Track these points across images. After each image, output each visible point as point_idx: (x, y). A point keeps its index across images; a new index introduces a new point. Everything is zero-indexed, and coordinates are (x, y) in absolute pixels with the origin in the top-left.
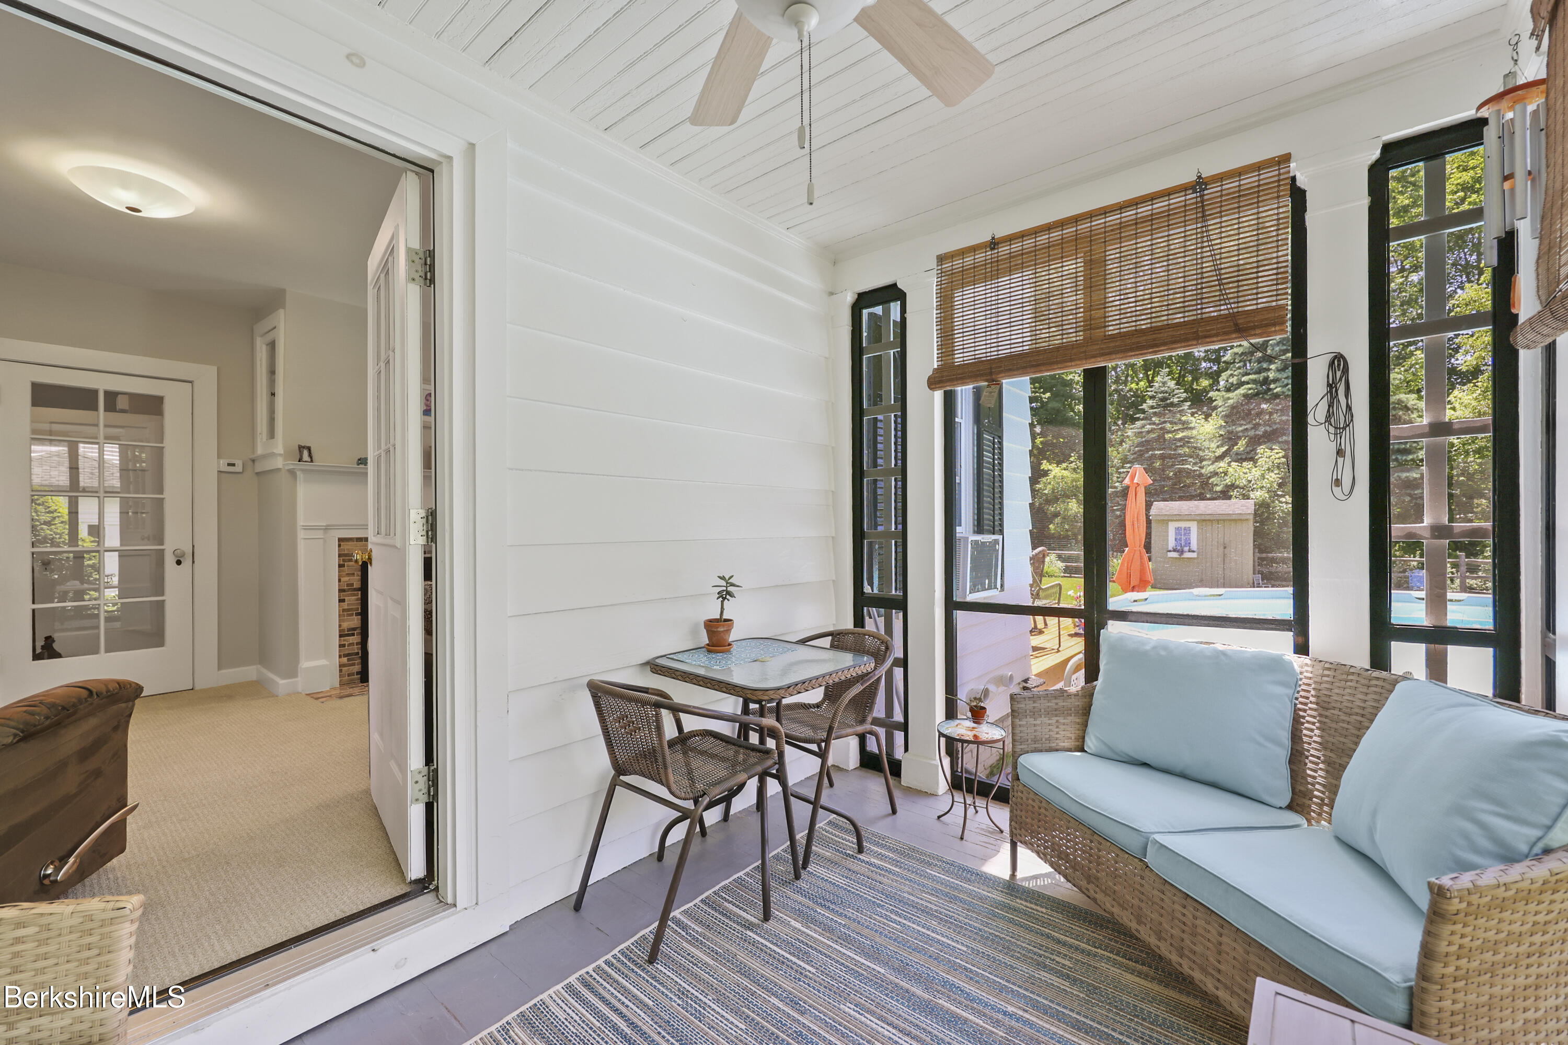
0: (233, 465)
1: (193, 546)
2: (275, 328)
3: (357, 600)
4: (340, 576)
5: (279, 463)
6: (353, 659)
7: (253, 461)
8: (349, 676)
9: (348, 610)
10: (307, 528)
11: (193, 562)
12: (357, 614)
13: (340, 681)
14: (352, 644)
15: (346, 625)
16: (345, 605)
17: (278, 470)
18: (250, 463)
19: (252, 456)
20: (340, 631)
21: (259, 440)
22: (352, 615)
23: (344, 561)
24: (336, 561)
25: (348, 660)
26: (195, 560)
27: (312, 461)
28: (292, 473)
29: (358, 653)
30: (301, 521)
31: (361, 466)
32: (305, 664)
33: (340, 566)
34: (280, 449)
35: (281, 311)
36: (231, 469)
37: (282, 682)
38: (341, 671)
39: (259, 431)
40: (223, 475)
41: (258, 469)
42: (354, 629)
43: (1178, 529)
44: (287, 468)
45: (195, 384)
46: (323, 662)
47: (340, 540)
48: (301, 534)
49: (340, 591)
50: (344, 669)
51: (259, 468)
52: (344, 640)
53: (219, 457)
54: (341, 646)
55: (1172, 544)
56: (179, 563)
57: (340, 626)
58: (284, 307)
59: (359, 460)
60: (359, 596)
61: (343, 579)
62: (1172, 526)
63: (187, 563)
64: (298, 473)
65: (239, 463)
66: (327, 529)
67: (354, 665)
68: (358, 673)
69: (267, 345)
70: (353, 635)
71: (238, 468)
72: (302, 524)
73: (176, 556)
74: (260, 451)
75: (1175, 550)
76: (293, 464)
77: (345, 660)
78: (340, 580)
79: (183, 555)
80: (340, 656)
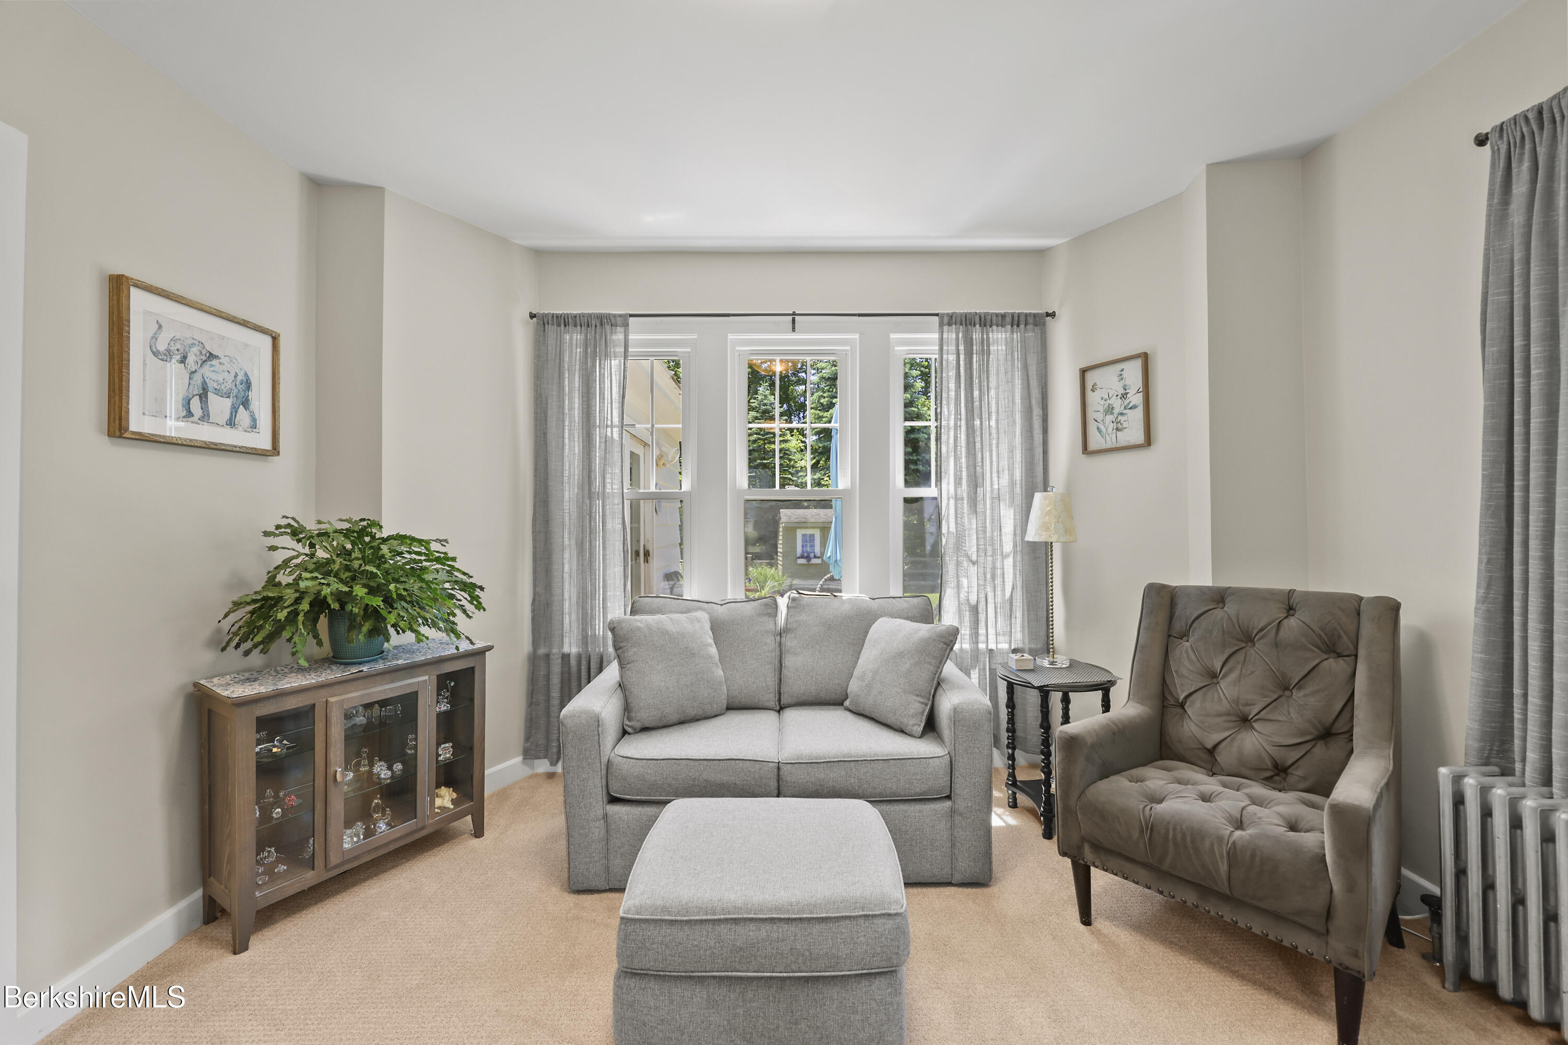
43: (804, 535)
55: (799, 551)
62: (800, 533)
75: (802, 557)
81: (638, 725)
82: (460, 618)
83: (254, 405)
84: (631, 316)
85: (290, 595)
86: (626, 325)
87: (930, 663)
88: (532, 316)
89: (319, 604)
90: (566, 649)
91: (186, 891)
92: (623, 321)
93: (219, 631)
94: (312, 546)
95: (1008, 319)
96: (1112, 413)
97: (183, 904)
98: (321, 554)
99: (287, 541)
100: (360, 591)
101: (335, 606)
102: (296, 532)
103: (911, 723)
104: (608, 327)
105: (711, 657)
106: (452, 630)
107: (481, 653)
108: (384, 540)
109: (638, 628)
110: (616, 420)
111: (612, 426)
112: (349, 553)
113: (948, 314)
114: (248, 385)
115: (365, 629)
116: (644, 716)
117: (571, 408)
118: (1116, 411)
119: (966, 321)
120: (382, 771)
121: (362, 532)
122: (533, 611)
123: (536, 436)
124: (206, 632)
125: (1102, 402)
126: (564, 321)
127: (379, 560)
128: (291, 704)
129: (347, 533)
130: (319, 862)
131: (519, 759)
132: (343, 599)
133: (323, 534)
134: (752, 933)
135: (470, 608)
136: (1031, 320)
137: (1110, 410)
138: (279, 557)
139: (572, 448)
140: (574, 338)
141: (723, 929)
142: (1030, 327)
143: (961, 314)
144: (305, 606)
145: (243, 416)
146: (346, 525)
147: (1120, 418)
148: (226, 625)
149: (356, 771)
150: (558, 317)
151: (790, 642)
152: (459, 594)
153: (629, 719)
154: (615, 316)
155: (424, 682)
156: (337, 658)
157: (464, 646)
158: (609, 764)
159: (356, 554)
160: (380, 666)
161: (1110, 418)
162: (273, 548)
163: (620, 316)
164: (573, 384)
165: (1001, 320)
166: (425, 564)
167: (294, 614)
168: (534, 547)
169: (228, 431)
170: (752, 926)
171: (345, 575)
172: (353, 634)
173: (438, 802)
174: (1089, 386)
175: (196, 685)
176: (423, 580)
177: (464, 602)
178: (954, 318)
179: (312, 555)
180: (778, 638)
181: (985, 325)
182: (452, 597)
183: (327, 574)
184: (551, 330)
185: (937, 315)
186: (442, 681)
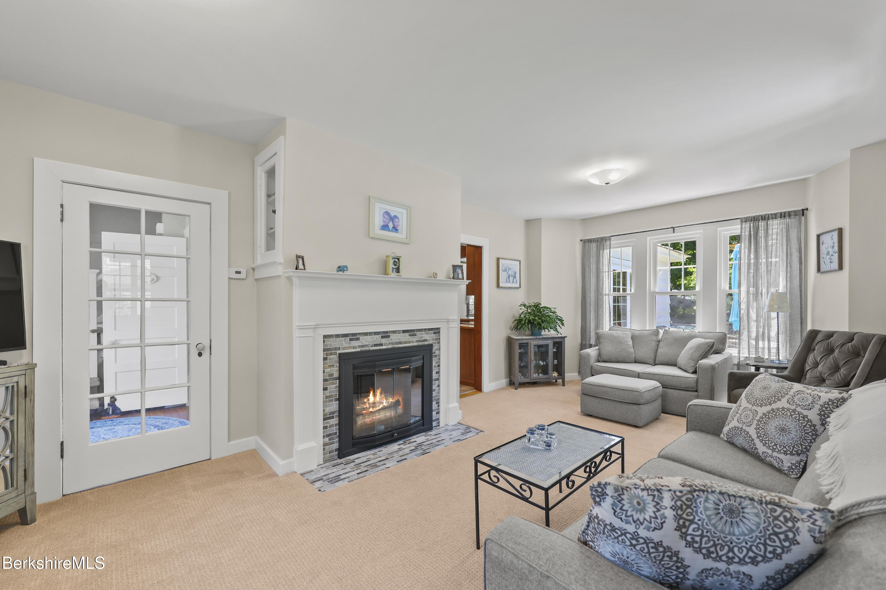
0: (239, 273)
1: (211, 340)
2: (276, 154)
3: (336, 387)
4: (324, 368)
5: (279, 271)
6: (333, 439)
7: (254, 269)
8: (329, 453)
9: (330, 396)
10: (301, 328)
11: (211, 354)
12: (336, 400)
13: (324, 458)
14: (331, 426)
15: (328, 410)
16: (327, 393)
17: (279, 276)
18: (251, 270)
19: (253, 266)
20: (324, 415)
21: (259, 252)
22: (332, 401)
23: (327, 354)
24: (321, 355)
25: (330, 439)
26: (212, 352)
27: (305, 269)
28: (289, 279)
29: (336, 433)
30: (296, 322)
31: (340, 273)
32: (299, 447)
33: (325, 359)
34: (280, 259)
35: (282, 137)
36: (238, 276)
37: (282, 463)
38: (324, 449)
39: (259, 245)
40: (232, 281)
41: (257, 277)
42: (333, 413)
44: (286, 275)
45: (212, 205)
46: (313, 444)
47: (325, 337)
48: (296, 333)
49: (325, 380)
50: (327, 447)
51: (259, 274)
52: (327, 423)
53: (229, 266)
54: (325, 428)
56: (200, 354)
57: (324, 411)
58: (284, 135)
59: (339, 267)
60: (338, 384)
61: (326, 370)
63: (206, 354)
64: (294, 279)
65: (243, 271)
66: (316, 327)
67: (333, 443)
68: (336, 450)
69: (265, 173)
70: (333, 417)
71: (243, 276)
72: (297, 324)
73: (198, 350)
74: (259, 261)
76: (291, 271)
77: (327, 439)
78: (324, 371)
79: (203, 349)
80: (324, 437)
81: (603, 360)
82: (558, 327)
83: (516, 278)
84: (612, 236)
85: (524, 319)
86: (610, 240)
87: (700, 351)
88: (581, 240)
89: (529, 321)
90: (591, 343)
91: (507, 378)
92: (609, 238)
93: (511, 326)
94: (527, 309)
95: (779, 215)
96: (829, 255)
97: (507, 380)
98: (529, 311)
99: (523, 307)
100: (537, 318)
101: (532, 321)
102: (524, 306)
103: (689, 369)
104: (604, 241)
105: (628, 345)
106: (556, 330)
107: (564, 338)
108: (541, 308)
109: (605, 334)
110: (607, 270)
111: (605, 272)
112: (534, 310)
113: (744, 218)
114: (515, 273)
115: (538, 327)
116: (604, 357)
117: (593, 268)
118: (830, 254)
119: (755, 219)
120: (541, 363)
121: (537, 306)
122: (581, 330)
123: (582, 277)
124: (509, 327)
125: (826, 250)
126: (590, 241)
127: (540, 312)
128: (524, 341)
129: (534, 306)
130: (529, 377)
131: (578, 374)
132: (534, 320)
133: (530, 306)
134: (606, 389)
135: (561, 325)
136: (793, 214)
137: (828, 253)
138: (521, 311)
139: (593, 280)
140: (594, 245)
141: (601, 388)
142: (792, 217)
143: (752, 217)
144: (527, 321)
145: (515, 280)
146: (534, 304)
147: (832, 257)
148: (513, 324)
149: (536, 361)
150: (589, 240)
151: (661, 344)
152: (558, 322)
153: (600, 358)
154: (606, 237)
155: (550, 343)
156: (532, 334)
157: (559, 335)
158: (592, 366)
159: (536, 311)
160: (541, 337)
161: (828, 257)
162: (521, 309)
163: (608, 237)
164: (593, 260)
165: (774, 216)
166: (550, 314)
167: (525, 323)
168: (582, 311)
169: (512, 284)
170: (607, 388)
171: (534, 315)
172: (535, 329)
173: (553, 375)
174: (821, 243)
175: (508, 336)
176: (549, 317)
177: (559, 324)
178: (748, 219)
179: (527, 311)
180: (658, 343)
181: (765, 220)
182: (557, 322)
183: (530, 315)
184: (587, 244)
185: (739, 219)
186: (555, 343)
